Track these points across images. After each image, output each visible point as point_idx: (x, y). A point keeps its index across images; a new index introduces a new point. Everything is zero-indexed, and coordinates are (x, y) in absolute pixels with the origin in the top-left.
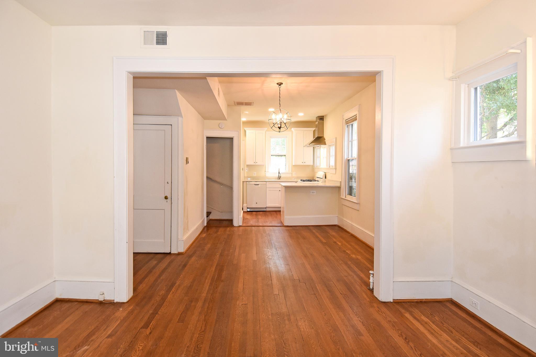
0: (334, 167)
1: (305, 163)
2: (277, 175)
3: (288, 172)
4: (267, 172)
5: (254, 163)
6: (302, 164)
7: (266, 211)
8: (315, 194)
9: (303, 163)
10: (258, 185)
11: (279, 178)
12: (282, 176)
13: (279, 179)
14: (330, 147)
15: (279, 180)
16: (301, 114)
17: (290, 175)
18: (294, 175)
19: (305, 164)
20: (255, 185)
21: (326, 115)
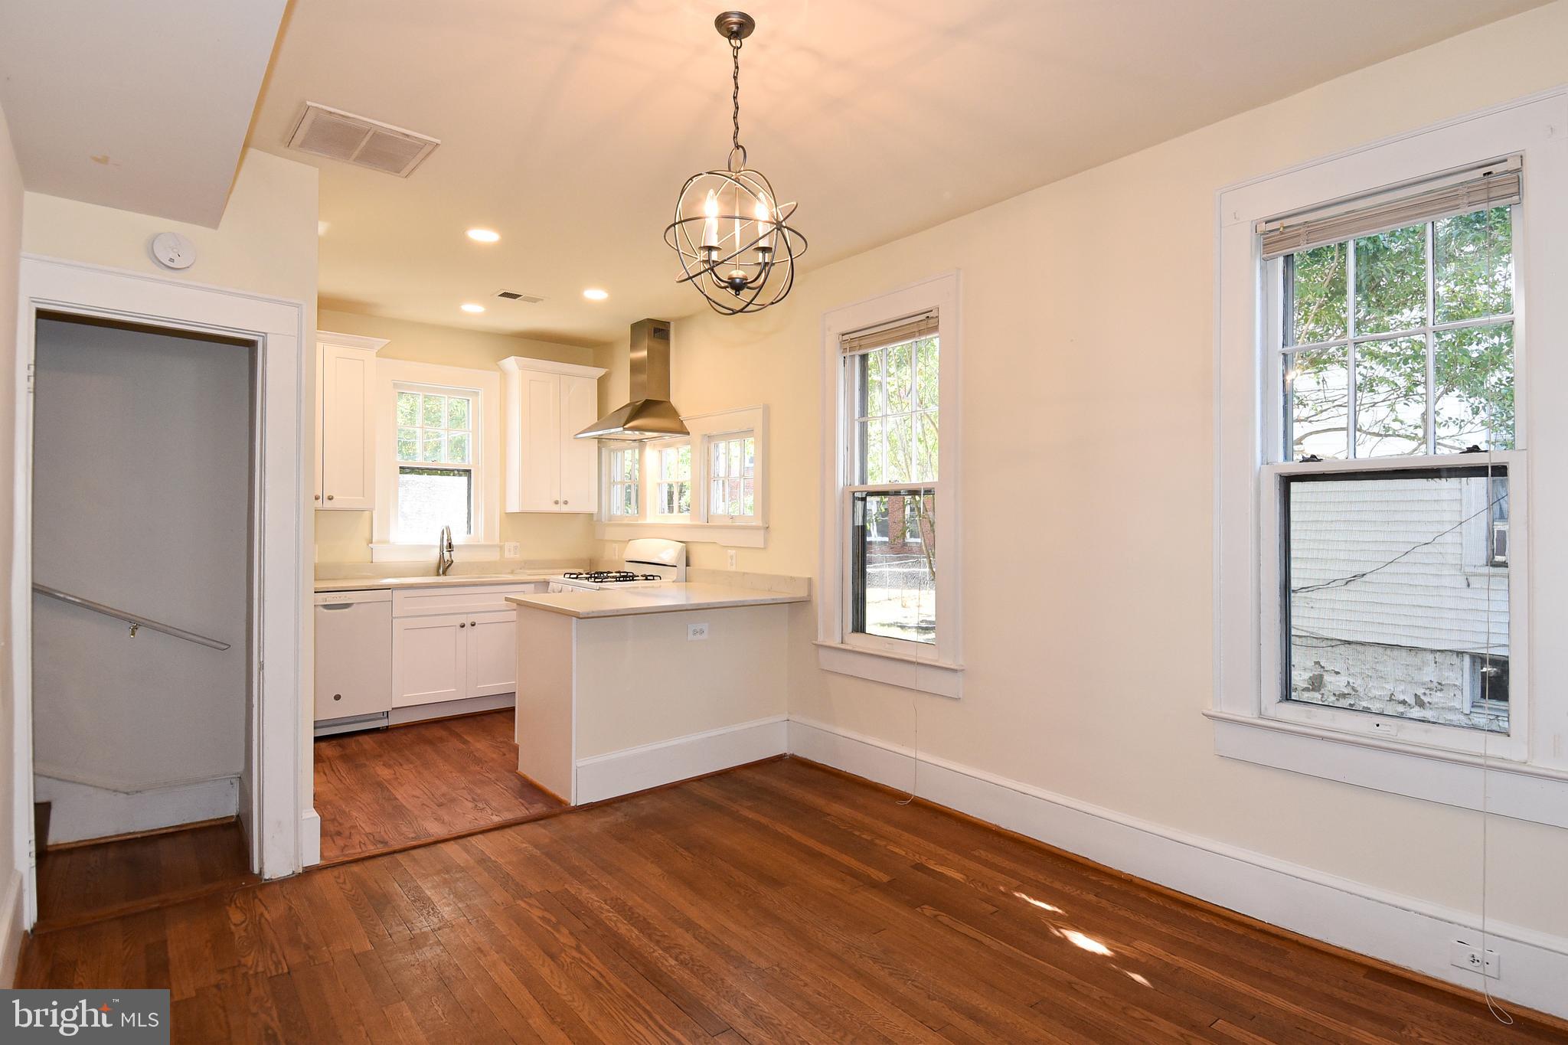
0: (758, 523)
1: (566, 503)
2: (434, 556)
3: (482, 542)
4: (379, 542)
5: (317, 498)
6: (556, 509)
7: (387, 729)
8: (705, 636)
9: (556, 503)
10: (347, 606)
11: (444, 567)
12: (457, 556)
13: (444, 573)
14: (709, 442)
15: (442, 579)
16: (596, 295)
17: (492, 556)
18: (509, 555)
19: (565, 509)
20: (326, 607)
21: (682, 320)
